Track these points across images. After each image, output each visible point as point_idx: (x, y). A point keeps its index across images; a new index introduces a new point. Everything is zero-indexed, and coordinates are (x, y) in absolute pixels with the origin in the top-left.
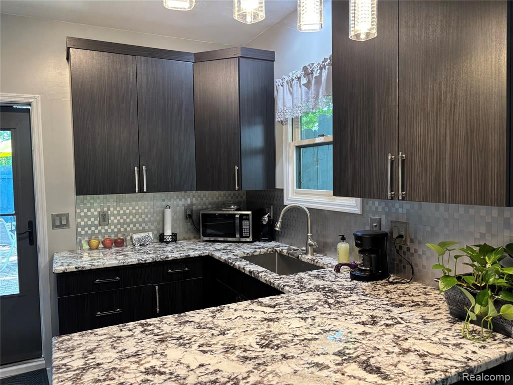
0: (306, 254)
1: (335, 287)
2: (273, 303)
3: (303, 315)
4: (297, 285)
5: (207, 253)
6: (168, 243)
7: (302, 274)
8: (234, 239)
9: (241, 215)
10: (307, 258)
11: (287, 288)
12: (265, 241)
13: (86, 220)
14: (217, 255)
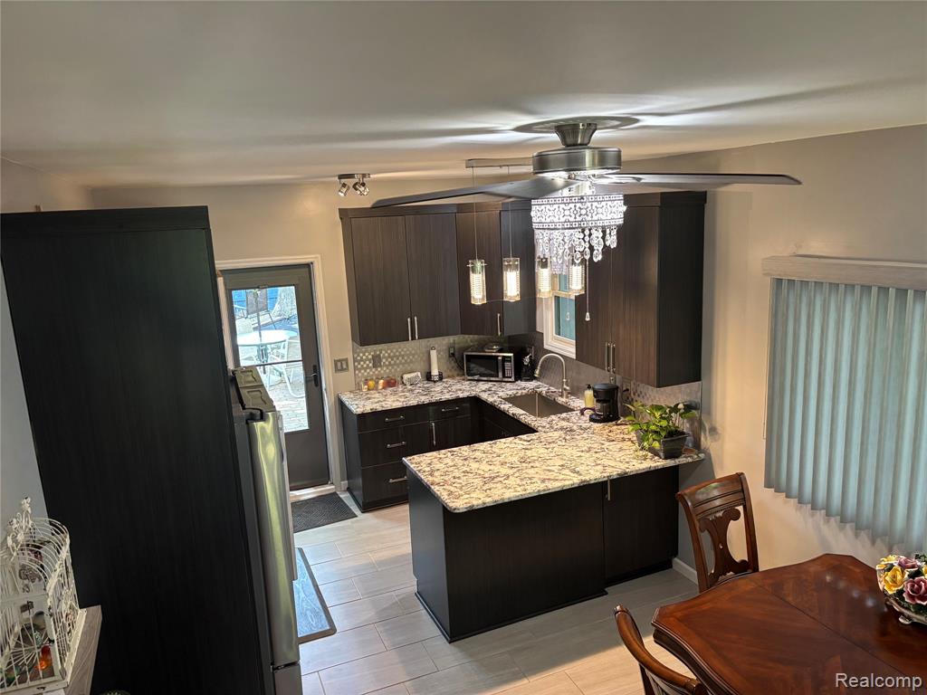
0: (562, 396)
1: (575, 428)
2: (529, 439)
3: (548, 446)
4: (548, 426)
5: (473, 394)
6: (435, 382)
7: (553, 417)
8: (497, 379)
9: (503, 357)
10: (561, 400)
11: (540, 428)
12: (526, 380)
13: (362, 363)
14: (484, 396)
